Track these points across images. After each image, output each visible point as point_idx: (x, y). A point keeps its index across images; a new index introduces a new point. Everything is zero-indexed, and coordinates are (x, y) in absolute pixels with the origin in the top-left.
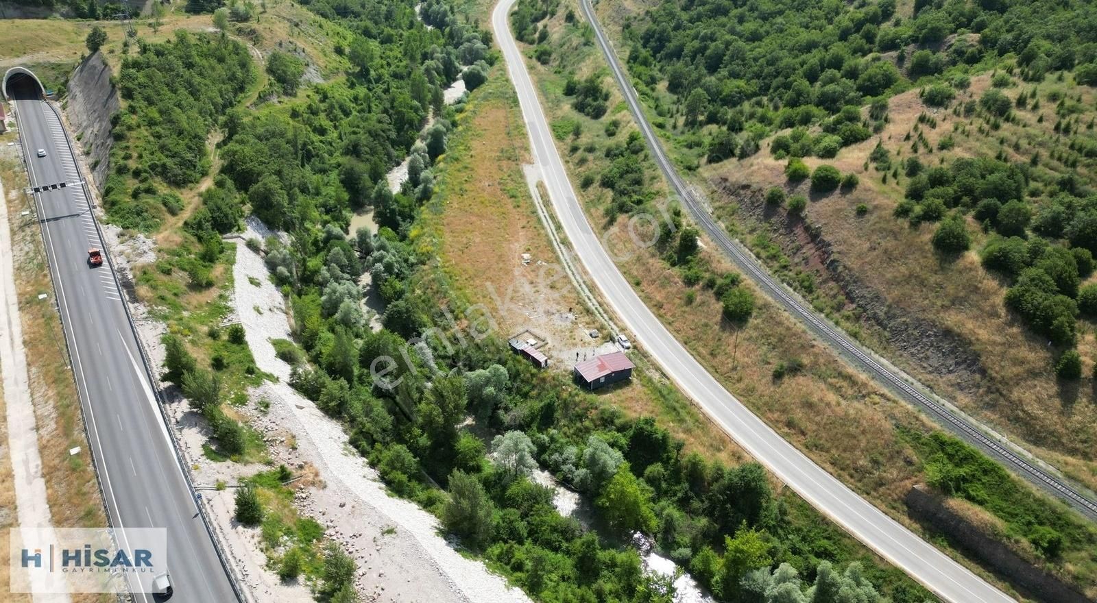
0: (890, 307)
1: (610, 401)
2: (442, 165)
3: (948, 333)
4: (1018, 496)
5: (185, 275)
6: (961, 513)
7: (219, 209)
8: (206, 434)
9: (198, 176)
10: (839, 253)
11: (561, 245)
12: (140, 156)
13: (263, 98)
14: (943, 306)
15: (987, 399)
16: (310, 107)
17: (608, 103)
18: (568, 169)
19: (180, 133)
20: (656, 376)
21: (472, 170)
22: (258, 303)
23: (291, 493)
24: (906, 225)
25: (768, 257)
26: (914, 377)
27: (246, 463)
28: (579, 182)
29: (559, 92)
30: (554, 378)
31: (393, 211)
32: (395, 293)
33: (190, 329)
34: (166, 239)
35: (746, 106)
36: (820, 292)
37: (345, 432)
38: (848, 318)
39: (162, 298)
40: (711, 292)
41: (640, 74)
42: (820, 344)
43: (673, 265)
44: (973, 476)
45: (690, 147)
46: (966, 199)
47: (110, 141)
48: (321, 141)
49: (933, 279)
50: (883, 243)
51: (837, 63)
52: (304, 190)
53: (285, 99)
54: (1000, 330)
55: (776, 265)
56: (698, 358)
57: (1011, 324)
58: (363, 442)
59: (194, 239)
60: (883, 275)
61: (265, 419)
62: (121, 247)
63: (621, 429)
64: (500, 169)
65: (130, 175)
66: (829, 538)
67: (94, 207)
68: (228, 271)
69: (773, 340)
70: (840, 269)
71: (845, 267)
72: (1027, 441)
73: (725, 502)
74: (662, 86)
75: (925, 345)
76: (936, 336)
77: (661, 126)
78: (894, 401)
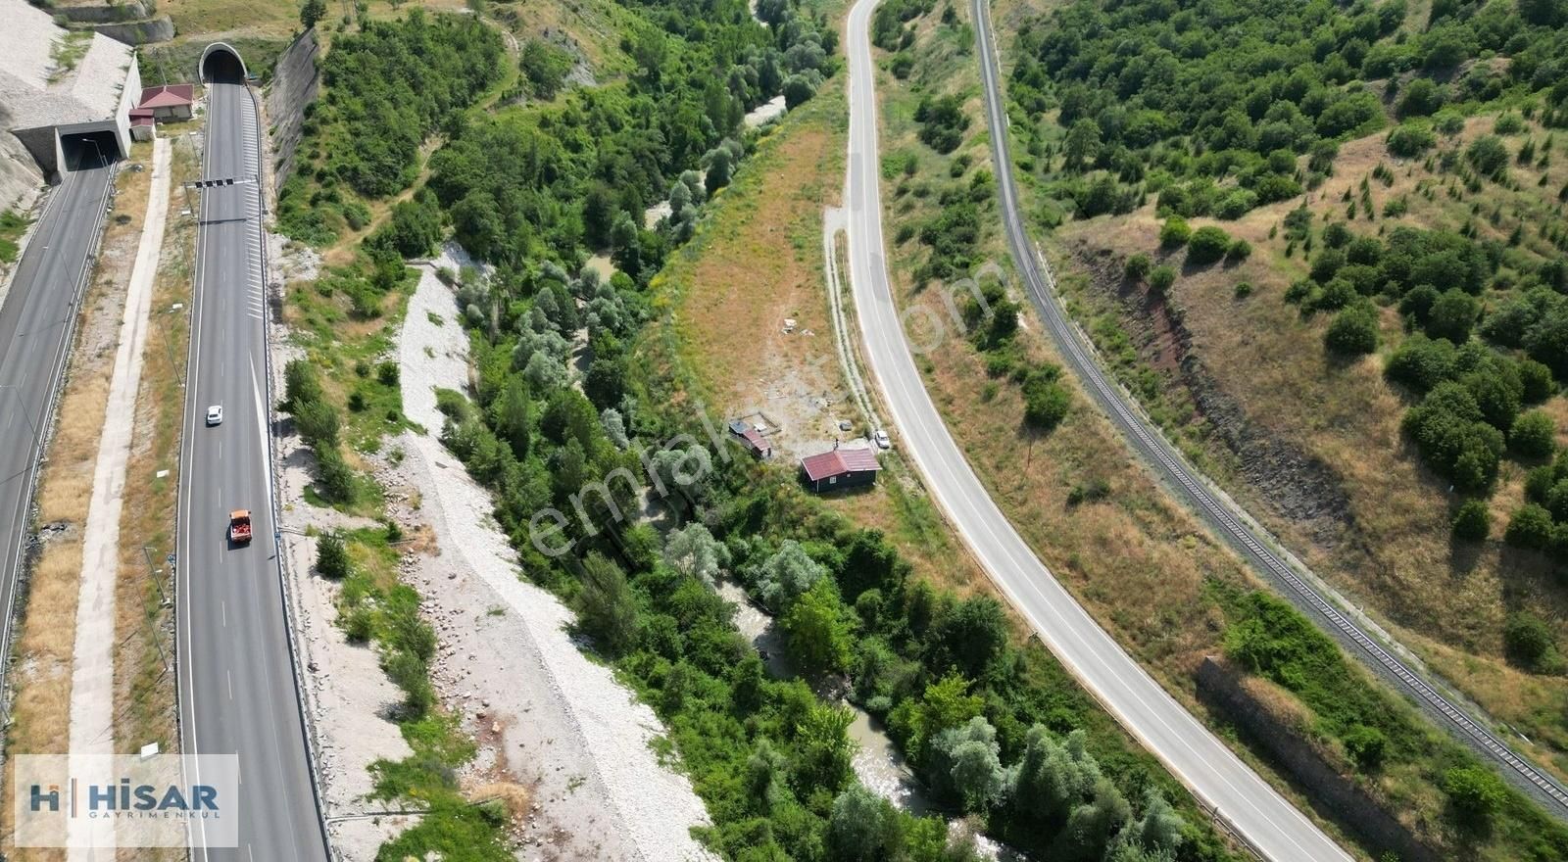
0: (1247, 423)
1: (837, 508)
2: (718, 201)
3: (1315, 463)
4: (1346, 684)
5: (346, 298)
6: (1259, 697)
7: (408, 227)
8: (313, 476)
9: (398, 187)
10: (1200, 347)
11: (842, 314)
12: (330, 156)
13: (506, 100)
14: (1316, 427)
15: (1347, 557)
16: (566, 115)
17: (965, 134)
18: (886, 218)
19: (385, 132)
20: (909, 485)
21: (756, 209)
22: (432, 343)
23: (396, 556)
24: (1296, 313)
25: (1109, 348)
26: (1258, 520)
27: (353, 515)
28: (894, 235)
29: (908, 116)
30: (773, 473)
31: (634, 252)
32: (608, 352)
33: (334, 361)
34: (337, 257)
35: (1158, 149)
36: (1164, 399)
37: (493, 503)
38: (1191, 436)
39: (311, 322)
40: (1018, 388)
41: (1022, 96)
42: (1140, 465)
43: (980, 349)
44: (1294, 652)
45: (1058, 197)
46: (1392, 284)
47: (299, 136)
48: (572, 160)
49: (1313, 389)
50: (1259, 338)
51: (1296, 93)
52: (532, 217)
53: (537, 103)
54: (1387, 465)
55: (1117, 358)
56: (978, 470)
57: (1402, 458)
58: (510, 518)
59: (370, 259)
60: (1249, 381)
61: (391, 472)
62: (283, 261)
63: (841, 544)
64: (794, 210)
65: (312, 178)
66: (1071, 708)
67: (265, 213)
68: (403, 303)
69: (1080, 455)
70: (1196, 368)
71: (1202, 366)
72: (1391, 618)
73: (943, 643)
74: (1051, 116)
75: (1283, 478)
76: (1299, 467)
77: (1026, 167)
78: (1215, 547)
